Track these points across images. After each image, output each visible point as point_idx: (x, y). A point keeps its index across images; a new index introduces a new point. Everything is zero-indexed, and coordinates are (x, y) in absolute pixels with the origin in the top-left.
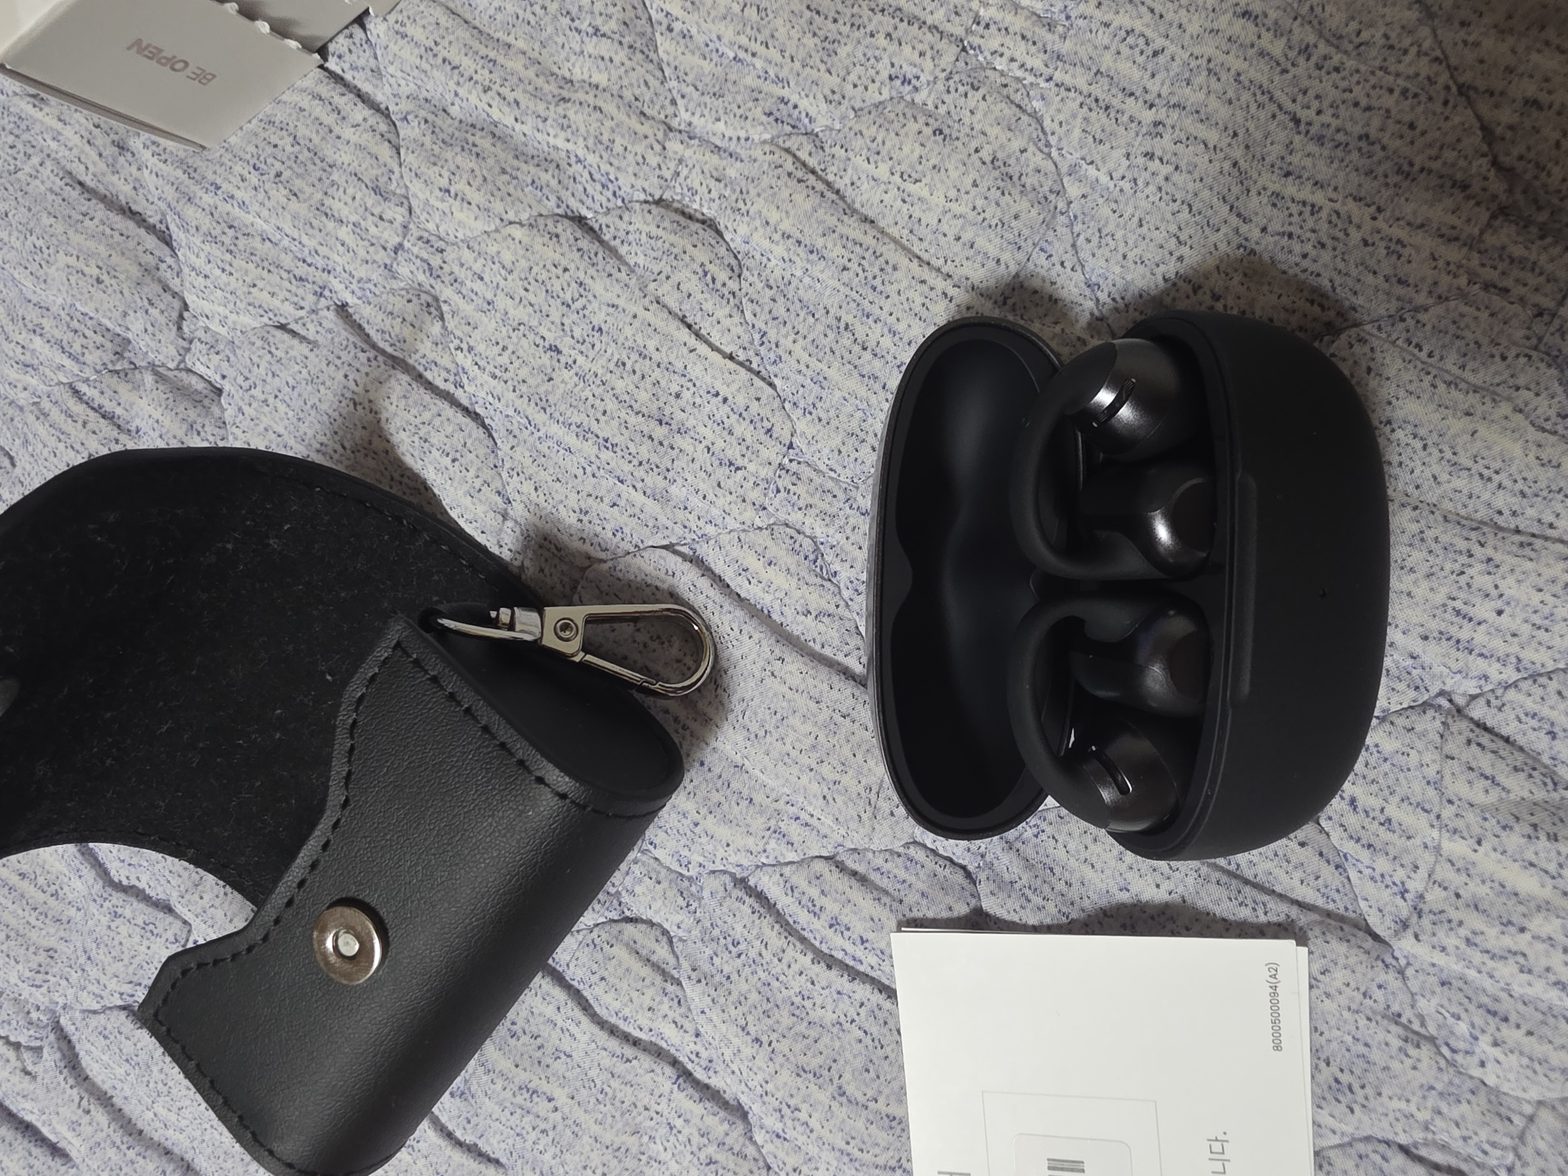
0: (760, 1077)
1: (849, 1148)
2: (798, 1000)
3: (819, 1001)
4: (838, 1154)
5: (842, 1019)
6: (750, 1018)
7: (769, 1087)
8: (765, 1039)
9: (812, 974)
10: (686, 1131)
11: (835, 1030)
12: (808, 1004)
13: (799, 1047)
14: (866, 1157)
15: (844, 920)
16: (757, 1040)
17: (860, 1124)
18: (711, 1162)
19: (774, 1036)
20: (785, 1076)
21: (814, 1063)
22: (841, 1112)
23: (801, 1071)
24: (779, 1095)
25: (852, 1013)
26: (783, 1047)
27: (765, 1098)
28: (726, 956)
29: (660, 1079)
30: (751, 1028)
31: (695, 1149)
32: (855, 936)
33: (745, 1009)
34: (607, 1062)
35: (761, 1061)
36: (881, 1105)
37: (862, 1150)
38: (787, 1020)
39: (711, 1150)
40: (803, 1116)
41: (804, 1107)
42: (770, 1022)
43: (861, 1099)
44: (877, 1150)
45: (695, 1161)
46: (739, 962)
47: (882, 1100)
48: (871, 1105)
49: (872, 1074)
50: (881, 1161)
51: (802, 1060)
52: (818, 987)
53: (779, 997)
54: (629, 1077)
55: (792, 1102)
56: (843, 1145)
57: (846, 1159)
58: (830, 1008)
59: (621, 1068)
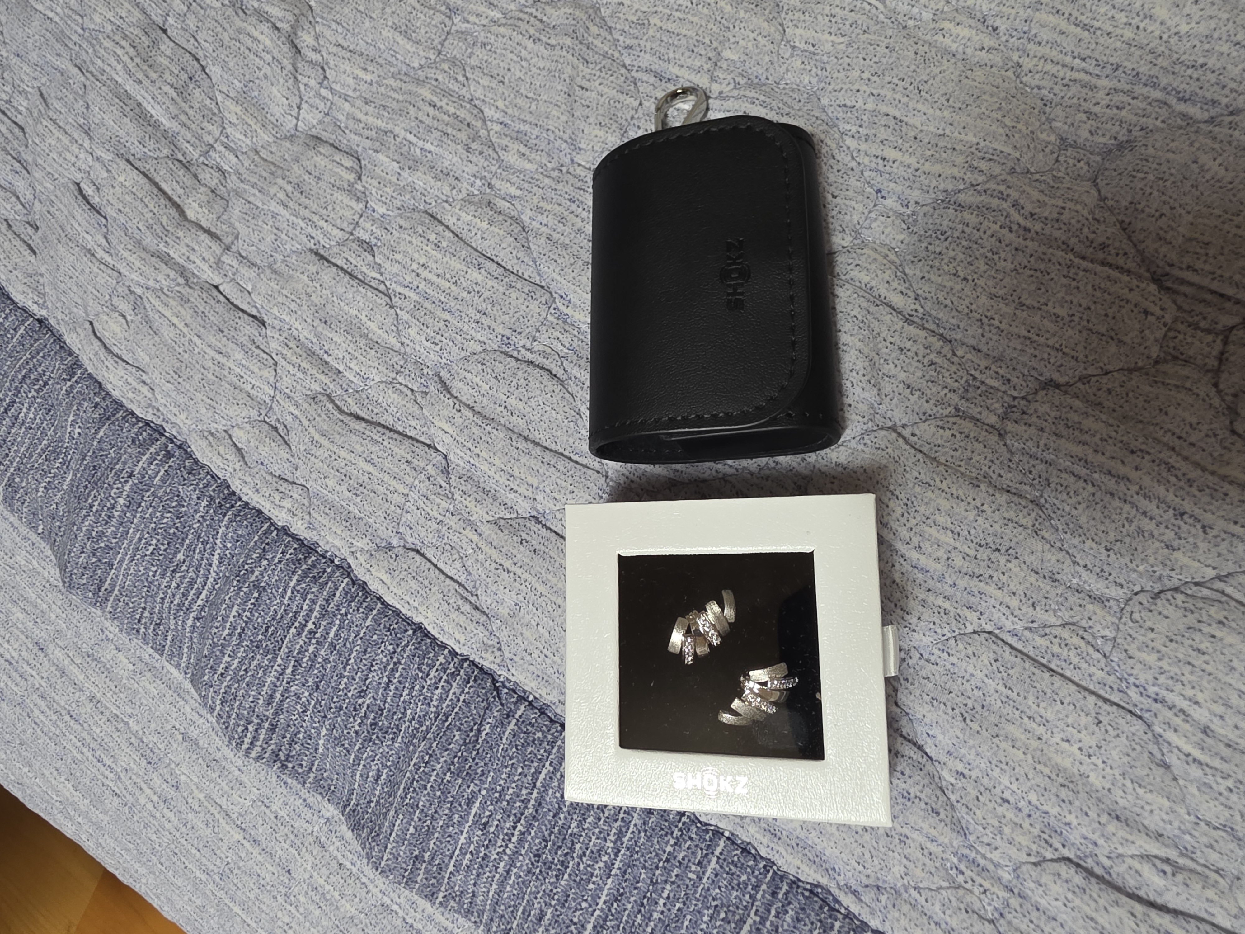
0: (967, 302)
1: (1030, 335)
2: (989, 255)
3: (1003, 255)
4: (1022, 339)
5: (1018, 267)
6: (959, 268)
7: (973, 307)
8: (970, 278)
9: (999, 235)
10: (914, 349)
11: (1013, 274)
12: (996, 257)
13: (991, 283)
14: (1042, 340)
15: (1021, 202)
16: (965, 279)
17: (1037, 319)
18: (932, 363)
19: (975, 276)
20: (984, 299)
21: (1001, 293)
22: (1022, 315)
23: (993, 296)
24: (980, 311)
25: (1025, 262)
26: (981, 282)
27: (971, 315)
28: (937, 242)
29: (895, 320)
30: (961, 274)
31: (920, 358)
32: (1027, 213)
33: (955, 264)
34: (864, 304)
35: (967, 291)
36: (1050, 308)
37: (1038, 335)
38: (983, 267)
39: (932, 356)
40: (996, 323)
41: (997, 317)
42: (972, 268)
43: (1036, 305)
44: (1048, 336)
45: (921, 366)
46: (946, 244)
47: (1050, 304)
48: (1043, 307)
49: (1043, 290)
50: (1050, 343)
51: (993, 291)
52: (1003, 244)
53: (977, 253)
54: (877, 315)
55: (989, 314)
56: (1027, 334)
57: (1028, 342)
58: (1009, 261)
59: (873, 309)
